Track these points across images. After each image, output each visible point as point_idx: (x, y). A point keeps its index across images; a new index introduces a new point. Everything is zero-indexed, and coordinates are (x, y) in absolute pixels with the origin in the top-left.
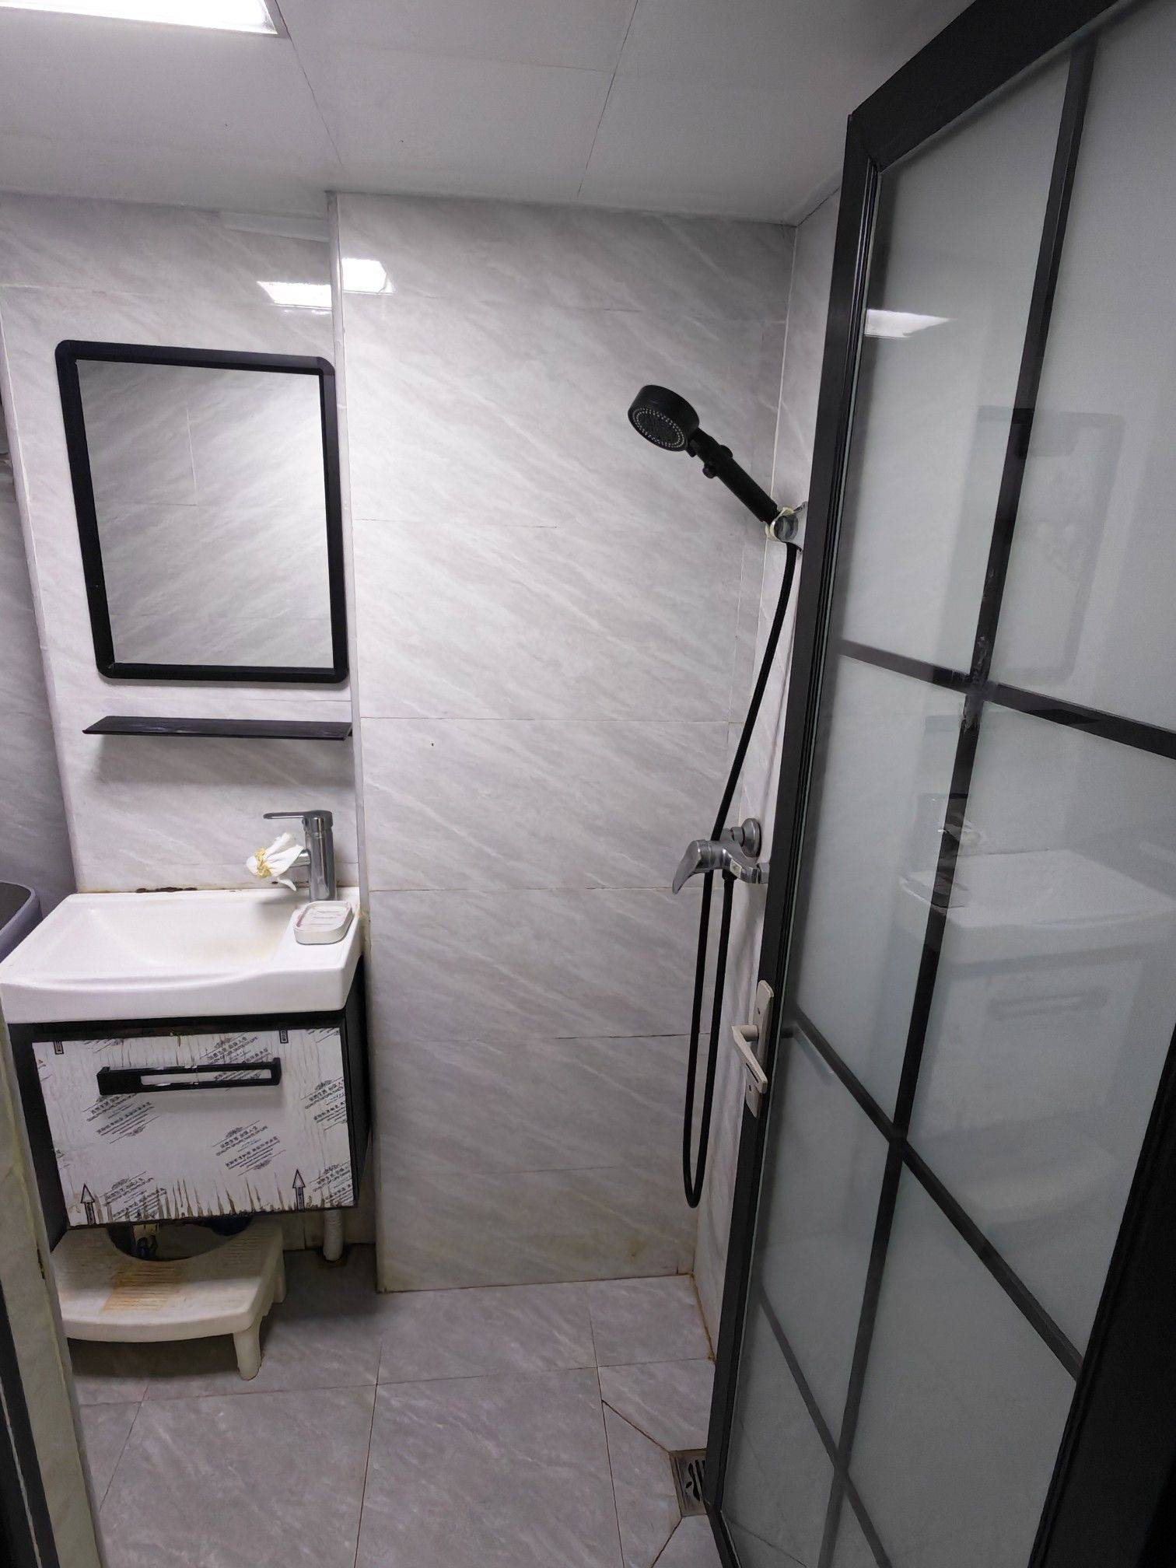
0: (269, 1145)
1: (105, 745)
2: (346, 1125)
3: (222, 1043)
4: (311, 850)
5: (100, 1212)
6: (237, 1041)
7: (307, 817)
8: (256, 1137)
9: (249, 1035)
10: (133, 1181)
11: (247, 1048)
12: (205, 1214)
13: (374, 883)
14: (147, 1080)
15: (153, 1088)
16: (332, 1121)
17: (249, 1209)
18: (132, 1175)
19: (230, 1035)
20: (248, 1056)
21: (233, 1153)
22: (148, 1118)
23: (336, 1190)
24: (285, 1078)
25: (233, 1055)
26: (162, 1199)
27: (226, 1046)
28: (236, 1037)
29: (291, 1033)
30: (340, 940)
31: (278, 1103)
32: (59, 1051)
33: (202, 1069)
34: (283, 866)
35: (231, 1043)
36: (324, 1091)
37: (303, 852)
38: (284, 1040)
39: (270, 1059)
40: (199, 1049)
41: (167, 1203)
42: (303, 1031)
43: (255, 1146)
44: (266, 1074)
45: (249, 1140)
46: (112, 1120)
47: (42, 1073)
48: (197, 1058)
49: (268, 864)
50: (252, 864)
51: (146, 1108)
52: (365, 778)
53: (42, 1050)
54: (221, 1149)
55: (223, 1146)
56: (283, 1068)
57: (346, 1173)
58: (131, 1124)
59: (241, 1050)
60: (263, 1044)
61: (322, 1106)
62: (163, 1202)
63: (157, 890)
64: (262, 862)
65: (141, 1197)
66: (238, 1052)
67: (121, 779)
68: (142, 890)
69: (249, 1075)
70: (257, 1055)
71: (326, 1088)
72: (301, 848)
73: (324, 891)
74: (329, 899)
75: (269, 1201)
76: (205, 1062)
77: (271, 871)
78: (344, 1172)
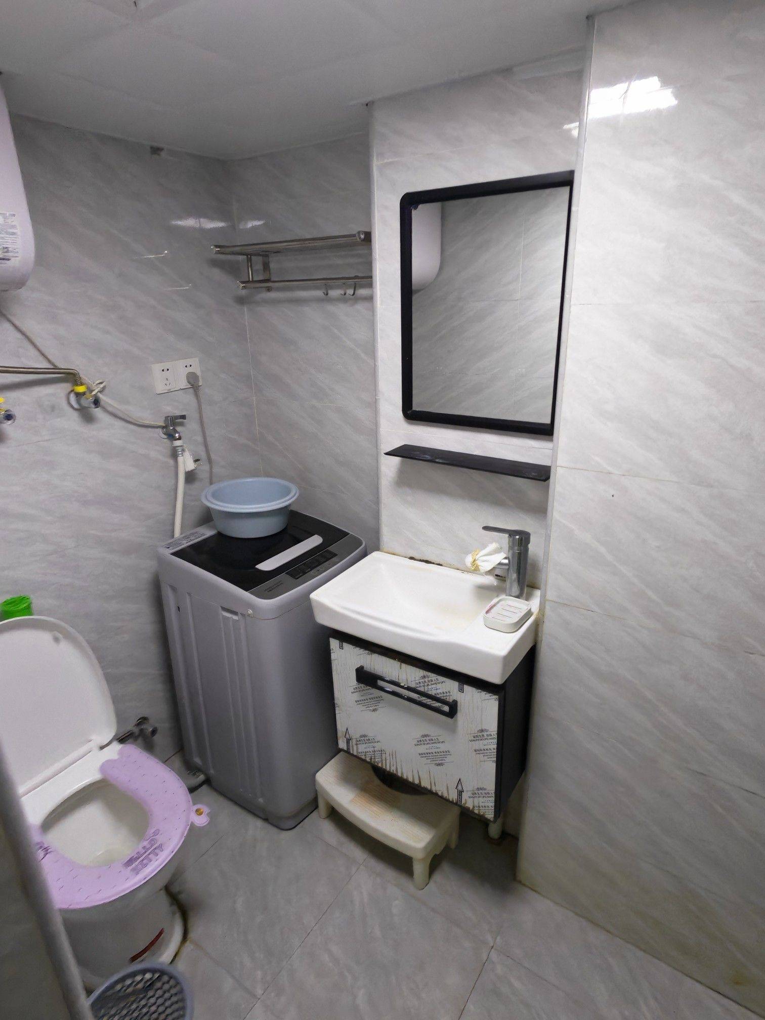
0: (445, 754)
1: (402, 463)
2: (494, 765)
3: (424, 677)
4: (510, 557)
5: (353, 746)
6: (433, 679)
7: (511, 533)
8: (438, 745)
9: (441, 679)
10: (370, 738)
11: (439, 686)
12: (405, 777)
13: (551, 595)
14: (381, 683)
15: (382, 689)
16: (486, 757)
17: (429, 787)
18: (371, 734)
19: (429, 674)
20: (438, 691)
21: (423, 749)
22: (380, 705)
23: (483, 804)
24: (460, 716)
25: (430, 687)
26: (384, 756)
27: (426, 680)
28: (433, 676)
29: (466, 688)
30: (516, 631)
31: (453, 730)
32: (341, 647)
33: (409, 689)
34: (489, 567)
35: (430, 679)
36: (483, 735)
37: (505, 558)
38: (461, 690)
39: (450, 700)
40: (410, 676)
41: (386, 760)
42: (474, 689)
43: (436, 750)
44: (446, 709)
45: (433, 745)
46: (363, 698)
47: (333, 656)
48: (409, 680)
49: (478, 563)
50: (469, 560)
51: (379, 699)
52: (554, 514)
53: (334, 643)
54: (417, 743)
55: (418, 742)
56: (458, 708)
57: (490, 797)
58: (373, 705)
59: (434, 686)
60: (447, 688)
61: (479, 745)
62: (384, 758)
63: (420, 561)
64: (475, 560)
65: (372, 749)
66: (433, 686)
67: (410, 486)
68: (412, 558)
69: (437, 705)
70: (443, 693)
71: (485, 734)
72: (505, 556)
73: (515, 589)
74: (518, 597)
75: (440, 789)
76: (413, 685)
77: (480, 567)
78: (489, 795)
